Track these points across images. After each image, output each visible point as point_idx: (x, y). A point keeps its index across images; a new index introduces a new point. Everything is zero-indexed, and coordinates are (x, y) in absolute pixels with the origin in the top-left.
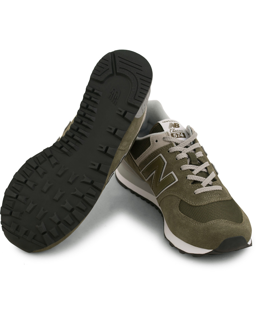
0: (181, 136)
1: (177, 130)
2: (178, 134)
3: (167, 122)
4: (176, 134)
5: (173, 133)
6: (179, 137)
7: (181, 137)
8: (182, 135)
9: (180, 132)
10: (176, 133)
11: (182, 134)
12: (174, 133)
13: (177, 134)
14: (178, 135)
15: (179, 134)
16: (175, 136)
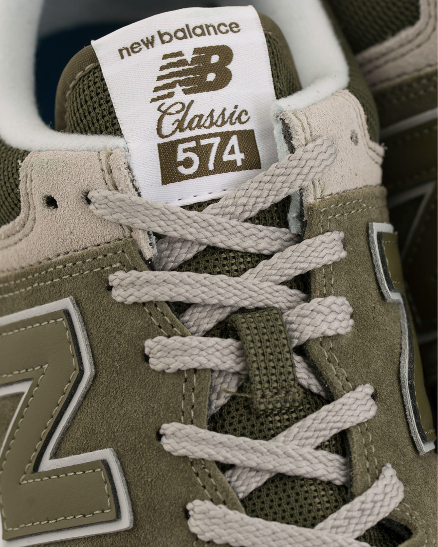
0: (226, 157)
1: (206, 113)
2: (210, 146)
3: (149, 43)
4: (193, 144)
5: (178, 136)
6: (211, 167)
7: (223, 167)
8: (232, 152)
9: (227, 128)
10: (197, 138)
11: (234, 141)
12: (188, 134)
13: (204, 142)
14: (203, 152)
15: (216, 141)
16: (188, 163)
